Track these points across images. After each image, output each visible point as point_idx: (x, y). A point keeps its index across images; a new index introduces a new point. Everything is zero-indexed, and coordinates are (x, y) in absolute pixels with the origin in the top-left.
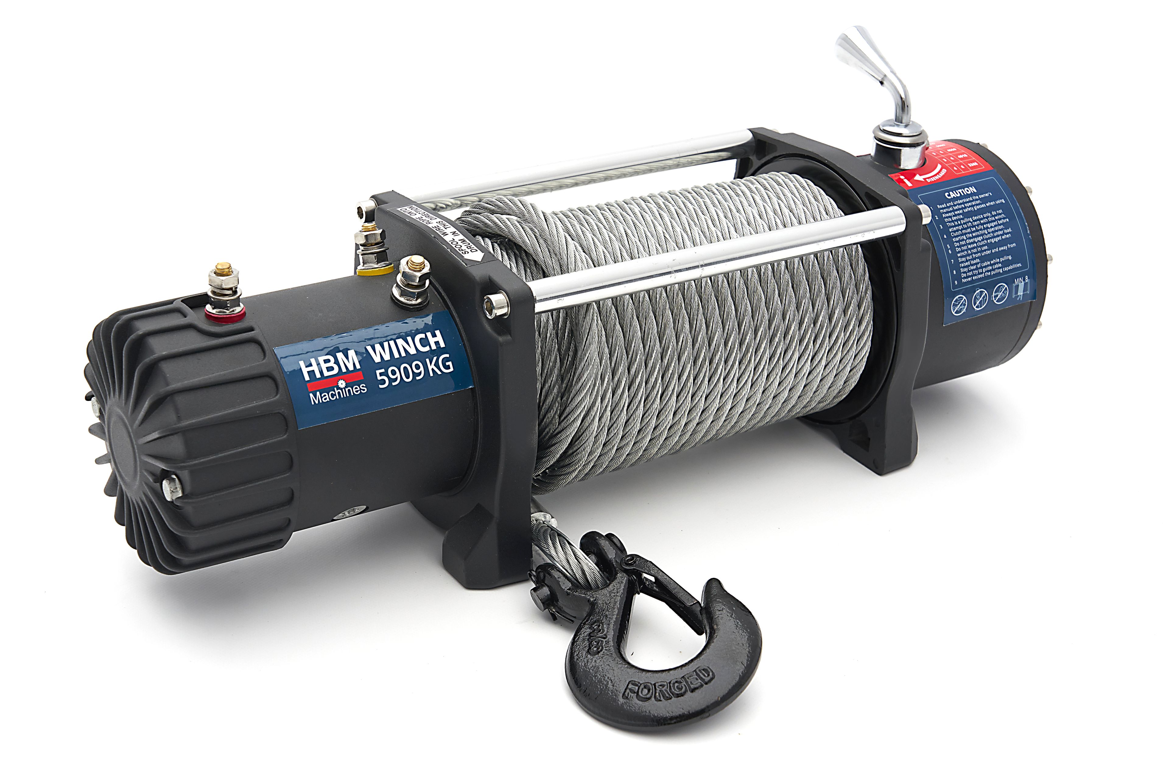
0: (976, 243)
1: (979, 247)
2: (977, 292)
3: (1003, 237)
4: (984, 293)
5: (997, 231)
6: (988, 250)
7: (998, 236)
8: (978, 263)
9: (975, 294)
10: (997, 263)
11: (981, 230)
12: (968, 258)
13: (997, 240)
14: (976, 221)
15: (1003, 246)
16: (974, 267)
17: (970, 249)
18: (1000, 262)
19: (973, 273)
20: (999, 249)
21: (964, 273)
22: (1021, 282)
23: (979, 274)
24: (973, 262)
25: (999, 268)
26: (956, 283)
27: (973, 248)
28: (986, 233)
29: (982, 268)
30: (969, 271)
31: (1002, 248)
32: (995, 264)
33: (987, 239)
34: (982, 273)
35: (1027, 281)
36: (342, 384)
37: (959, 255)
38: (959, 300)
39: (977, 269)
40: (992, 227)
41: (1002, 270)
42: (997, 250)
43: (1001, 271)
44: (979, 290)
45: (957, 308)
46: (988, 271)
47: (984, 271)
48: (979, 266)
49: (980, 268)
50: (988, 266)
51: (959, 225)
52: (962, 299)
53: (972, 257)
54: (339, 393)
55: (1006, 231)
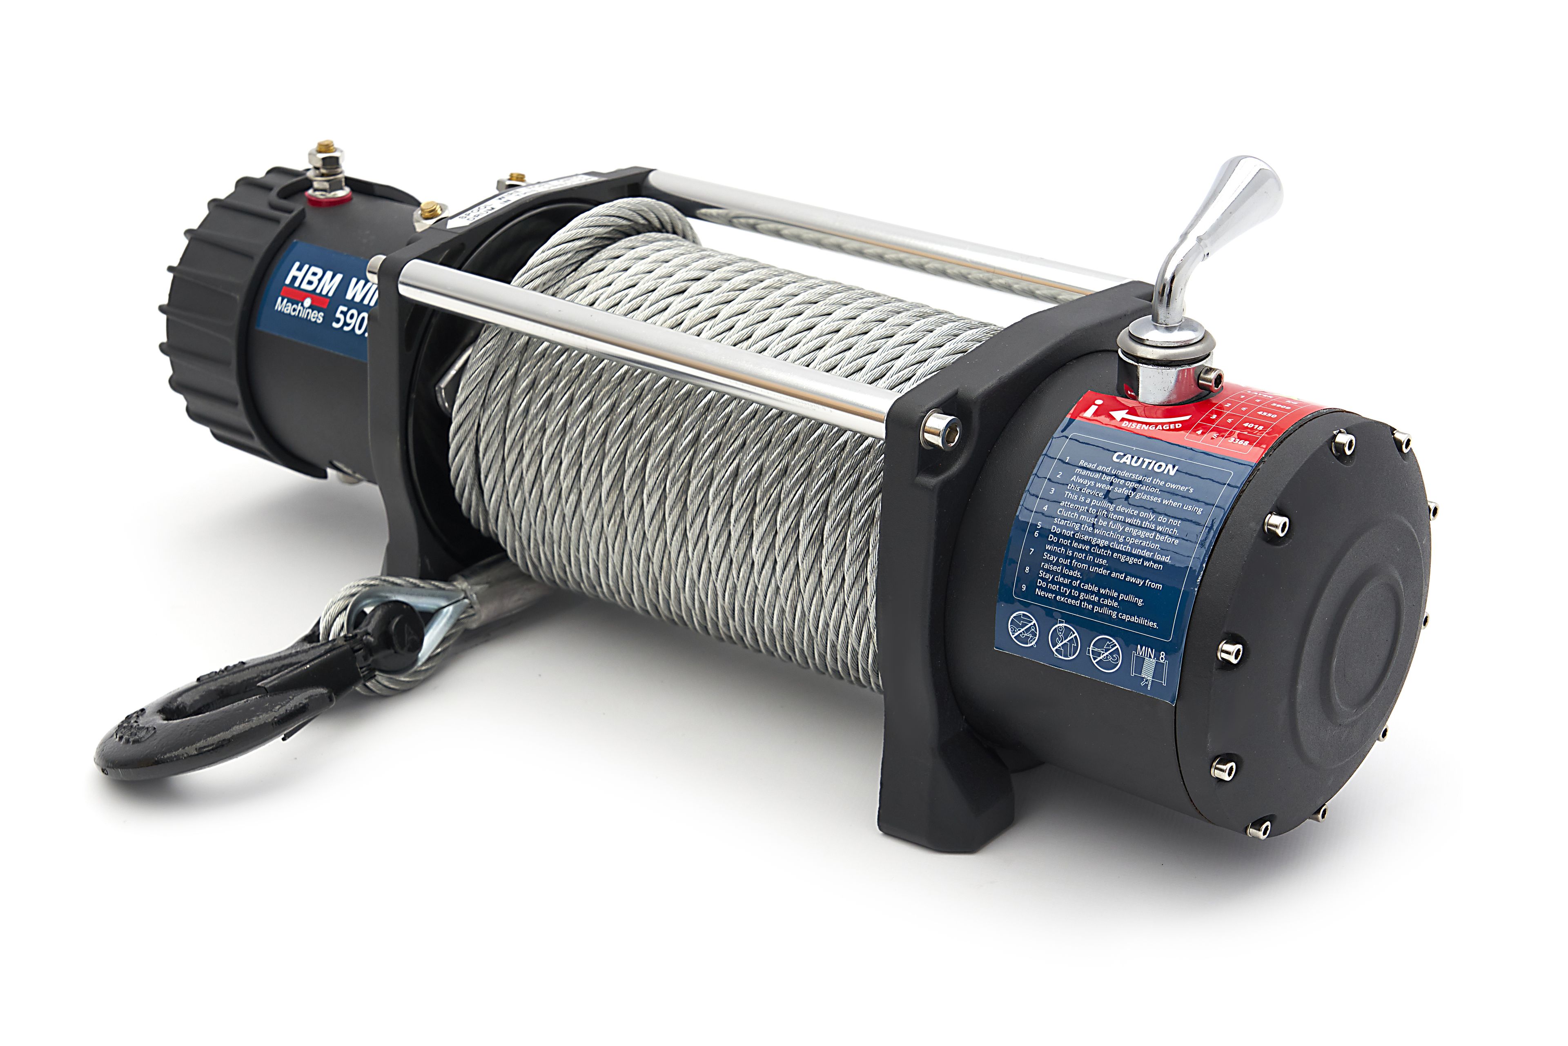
0: (1091, 546)
1: (1092, 554)
2: (1058, 625)
3: (1146, 563)
4: (1073, 636)
5: (1143, 548)
6: (1106, 568)
7: (1139, 557)
8: (1076, 579)
9: (1056, 626)
10: (1112, 598)
11: (1115, 530)
12: (1061, 560)
13: (1131, 560)
14: (1120, 513)
15: (1136, 577)
16: (1066, 581)
17: (1074, 549)
18: (1116, 600)
19: (1059, 589)
20: (1125, 577)
21: (1044, 579)
22: (1150, 657)
23: (1070, 596)
24: (1066, 571)
25: (1112, 608)
26: (1024, 588)
27: (1081, 551)
28: (1121, 540)
29: (1081, 590)
30: (1053, 582)
31: (1133, 580)
32: (1107, 597)
33: (1114, 550)
34: (1077, 598)
35: (1162, 661)
36: (308, 302)
37: (1048, 547)
38: (1024, 620)
39: (1069, 586)
40: (1138, 537)
41: (1117, 615)
42: (1122, 577)
43: (1114, 616)
44: (1064, 625)
45: (1019, 632)
46: (1089, 602)
47: (1081, 597)
48: (1076, 583)
49: (1076, 588)
50: (1092, 593)
51: (1084, 504)
52: (1031, 622)
53: (1071, 563)
54: (300, 311)
55: (1157, 557)
